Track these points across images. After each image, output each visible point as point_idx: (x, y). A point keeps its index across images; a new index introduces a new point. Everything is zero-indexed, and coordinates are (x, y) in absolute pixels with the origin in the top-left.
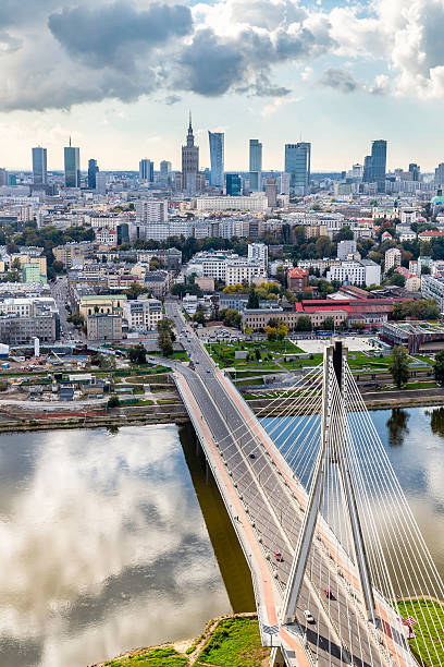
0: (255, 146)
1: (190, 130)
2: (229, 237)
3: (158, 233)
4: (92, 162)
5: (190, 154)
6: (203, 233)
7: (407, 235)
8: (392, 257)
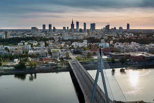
0: (85, 24)
1: (73, 21)
2: (80, 39)
3: (66, 38)
4: (54, 27)
5: (72, 25)
6: (75, 38)
7: (114, 38)
8: (111, 42)
